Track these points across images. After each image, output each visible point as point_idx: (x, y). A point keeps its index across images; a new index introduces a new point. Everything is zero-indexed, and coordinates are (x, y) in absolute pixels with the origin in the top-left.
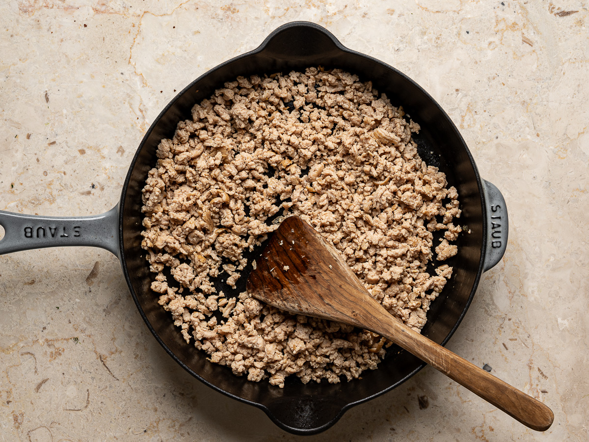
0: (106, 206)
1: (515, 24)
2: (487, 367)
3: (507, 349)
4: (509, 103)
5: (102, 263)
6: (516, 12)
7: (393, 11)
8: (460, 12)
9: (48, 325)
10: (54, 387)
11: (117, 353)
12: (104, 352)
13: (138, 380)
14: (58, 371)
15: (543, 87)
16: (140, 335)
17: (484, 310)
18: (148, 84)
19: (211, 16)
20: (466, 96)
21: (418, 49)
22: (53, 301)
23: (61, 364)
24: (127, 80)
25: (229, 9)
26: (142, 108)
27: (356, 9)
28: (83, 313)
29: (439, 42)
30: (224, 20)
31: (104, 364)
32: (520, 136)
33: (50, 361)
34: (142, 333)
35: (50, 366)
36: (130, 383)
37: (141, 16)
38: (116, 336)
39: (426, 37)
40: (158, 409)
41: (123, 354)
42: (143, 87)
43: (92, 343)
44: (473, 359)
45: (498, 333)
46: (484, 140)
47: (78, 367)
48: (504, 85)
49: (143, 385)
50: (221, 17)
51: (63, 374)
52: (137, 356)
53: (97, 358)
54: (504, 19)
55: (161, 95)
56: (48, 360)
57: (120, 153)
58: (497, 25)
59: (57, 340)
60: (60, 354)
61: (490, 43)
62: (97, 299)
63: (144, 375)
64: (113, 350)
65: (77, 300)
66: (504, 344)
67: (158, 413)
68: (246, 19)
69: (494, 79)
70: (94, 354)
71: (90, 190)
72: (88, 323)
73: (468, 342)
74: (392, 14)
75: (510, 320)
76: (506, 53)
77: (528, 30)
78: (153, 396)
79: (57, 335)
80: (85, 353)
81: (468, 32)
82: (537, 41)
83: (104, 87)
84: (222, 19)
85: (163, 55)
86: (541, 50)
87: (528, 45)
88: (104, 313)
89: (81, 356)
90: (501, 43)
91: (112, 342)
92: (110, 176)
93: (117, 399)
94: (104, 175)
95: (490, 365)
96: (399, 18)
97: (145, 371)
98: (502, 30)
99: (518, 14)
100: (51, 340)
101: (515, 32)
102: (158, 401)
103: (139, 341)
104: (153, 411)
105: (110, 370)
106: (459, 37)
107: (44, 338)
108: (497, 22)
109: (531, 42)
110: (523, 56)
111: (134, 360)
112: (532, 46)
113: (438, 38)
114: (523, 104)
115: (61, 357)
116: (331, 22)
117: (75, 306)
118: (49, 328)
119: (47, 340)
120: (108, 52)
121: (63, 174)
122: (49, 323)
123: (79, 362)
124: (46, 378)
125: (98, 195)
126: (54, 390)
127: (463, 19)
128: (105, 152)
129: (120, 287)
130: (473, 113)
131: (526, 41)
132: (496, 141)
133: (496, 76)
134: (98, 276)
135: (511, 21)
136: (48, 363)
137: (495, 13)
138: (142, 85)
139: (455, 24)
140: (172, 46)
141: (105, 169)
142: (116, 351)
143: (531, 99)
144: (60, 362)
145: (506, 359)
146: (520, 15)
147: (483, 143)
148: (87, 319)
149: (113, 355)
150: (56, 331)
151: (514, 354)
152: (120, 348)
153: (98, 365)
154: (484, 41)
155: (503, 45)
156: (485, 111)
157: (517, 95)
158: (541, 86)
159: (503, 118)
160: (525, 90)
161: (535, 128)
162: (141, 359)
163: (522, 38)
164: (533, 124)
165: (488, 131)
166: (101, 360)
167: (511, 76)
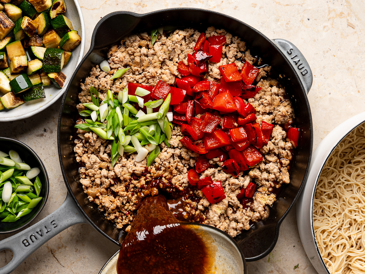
0: (54, 144)
1: (342, 13)
4: (338, 69)
5: (52, 184)
6: (343, 4)
7: (256, 5)
8: (303, 5)
11: (63, 248)
12: (54, 247)
13: (78, 267)
15: (362, 58)
16: (79, 235)
19: (128, 9)
21: (274, 32)
25: (140, 4)
27: (230, 3)
29: (288, 26)
31: (54, 256)
32: (346, 92)
34: (80, 233)
36: (72, 269)
38: (62, 236)
39: (279, 23)
41: (67, 249)
46: (321, 95)
47: (35, 258)
48: (334, 56)
49: (81, 270)
50: (134, 10)
51: (25, 263)
52: (77, 250)
53: (49, 252)
54: (334, 10)
58: (329, 14)
61: (324, 27)
63: (82, 263)
64: (60, 246)
69: (327, 52)
70: (47, 249)
71: (43, 133)
74: (255, 7)
76: (336, 34)
77: (351, 18)
81: (309, 19)
82: (357, 25)
86: (360, 31)
87: (351, 28)
90: (332, 27)
91: (59, 240)
94: (52, 123)
96: (260, 10)
97: (83, 261)
98: (333, 17)
99: (344, 6)
101: (342, 19)
105: (58, 260)
106: (302, 23)
108: (330, 12)
109: (353, 26)
110: (348, 36)
111: (75, 252)
112: (354, 29)
113: (287, 24)
114: (348, 70)
121: (24, 122)
123: (36, 254)
125: (49, 137)
127: (305, 10)
131: (350, 25)
132: (329, 96)
133: (329, 50)
135: (339, 11)
137: (328, 5)
139: (299, 13)
141: (54, 118)
142: (62, 246)
143: (354, 66)
146: (345, 7)
147: (320, 97)
149: (60, 249)
152: (65, 244)
153: (49, 256)
154: (320, 26)
155: (334, 28)
156: (321, 75)
157: (343, 63)
158: (361, 57)
159: (334, 80)
160: (349, 60)
161: (357, 87)
162: (80, 252)
163: (347, 23)
164: (356, 84)
165: (323, 89)
166: (51, 253)
167: (339, 50)
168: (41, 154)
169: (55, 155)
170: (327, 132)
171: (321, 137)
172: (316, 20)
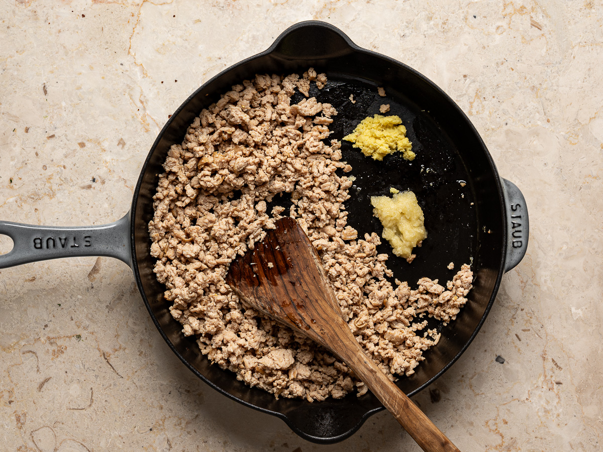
0: (107, 200)
1: (523, 8)
2: (500, 359)
3: (520, 340)
4: (518, 89)
5: (104, 258)
9: (50, 323)
10: (57, 385)
11: (121, 350)
12: (108, 350)
13: (143, 378)
14: (61, 369)
15: (553, 72)
16: (144, 331)
18: (149, 75)
19: (212, 4)
20: (474, 82)
21: (424, 35)
22: (54, 298)
23: (64, 362)
24: (127, 71)
26: (142, 99)
28: (85, 310)
29: (446, 27)
30: (225, 8)
31: (108, 362)
32: (530, 122)
33: (52, 359)
34: (146, 329)
35: (52, 364)
36: (135, 381)
37: (140, 5)
38: (119, 333)
39: (432, 23)
40: (164, 407)
41: (127, 351)
42: (143, 77)
43: (95, 341)
44: (486, 351)
45: (510, 324)
46: (494, 127)
47: (81, 365)
48: (513, 70)
49: (148, 382)
50: (222, 5)
51: (66, 372)
52: (142, 352)
53: (101, 356)
54: (512, 2)
55: (162, 85)
56: (51, 358)
57: (121, 146)
58: (505, 8)
59: (59, 338)
60: (62, 352)
61: (498, 28)
62: (100, 295)
63: (149, 372)
64: (117, 347)
65: (79, 297)
66: (516, 335)
67: (163, 411)
68: (248, 6)
69: (502, 64)
70: (98, 352)
71: (91, 184)
72: (91, 319)
75: (522, 310)
76: (515, 37)
77: (536, 14)
78: (158, 393)
79: (59, 333)
80: (88, 351)
81: (475, 17)
82: (546, 25)
83: (103, 78)
84: (223, 7)
85: (163, 45)
86: (550, 34)
87: (537, 28)
88: (107, 309)
89: (84, 353)
90: (509, 27)
91: (116, 338)
92: (111, 169)
93: (122, 398)
94: (104, 168)
95: (503, 357)
96: (404, 3)
97: (150, 368)
98: (510, 13)
100: (53, 338)
101: (524, 15)
102: (163, 398)
103: (143, 338)
104: (158, 408)
105: (114, 368)
106: (466, 22)
107: (46, 336)
108: (505, 6)
109: (540, 26)
110: (532, 40)
111: (138, 357)
112: (541, 30)
113: (444, 23)
114: (533, 89)
115: (64, 355)
116: (335, 9)
117: (77, 303)
118: (51, 325)
119: (49, 338)
120: (107, 42)
121: (63, 168)
122: (51, 321)
123: (82, 359)
124: (48, 377)
125: (99, 189)
126: (57, 389)
127: (469, 4)
128: (106, 145)
129: (122, 283)
130: (482, 99)
131: (534, 25)
132: (505, 128)
133: (505, 61)
134: (100, 272)
135: (519, 4)
136: (51, 361)
138: (142, 76)
139: (461, 8)
140: (172, 35)
141: (106, 162)
142: (120, 348)
143: (541, 84)
144: (62, 360)
145: (519, 350)
147: (493, 129)
148: (90, 316)
149: (116, 352)
150: (58, 328)
151: (528, 345)
152: (123, 345)
153: (101, 362)
154: (492, 26)
155: (511, 29)
157: (526, 80)
158: (551, 71)
159: (513, 104)
160: (534, 75)
161: (545, 114)
162: (145, 356)
163: (530, 22)
164: (544, 110)
165: (497, 117)
166: (104, 357)
167: (520, 61)
168: (88, 215)
169: (108, 216)
172: (485, 17)
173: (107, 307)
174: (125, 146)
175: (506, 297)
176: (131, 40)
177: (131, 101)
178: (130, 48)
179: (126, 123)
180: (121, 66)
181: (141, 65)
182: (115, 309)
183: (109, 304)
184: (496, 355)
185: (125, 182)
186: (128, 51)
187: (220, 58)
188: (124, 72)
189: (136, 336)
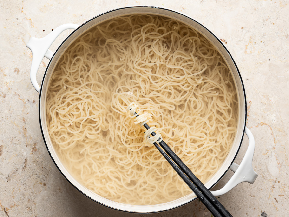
2: (264, 214)
3: (277, 202)
4: (277, 37)
5: (5, 146)
11: (16, 207)
12: (7, 206)
16: (31, 194)
17: (262, 176)
18: (35, 26)
20: (248, 32)
21: (216, 1)
24: (21, 23)
31: (7, 214)
32: (285, 59)
34: (32, 193)
38: (14, 195)
41: (19, 207)
42: (32, 27)
44: (255, 209)
45: (271, 191)
46: (261, 61)
48: (274, 24)
52: (29, 208)
53: (2, 210)
55: (44, 33)
57: (16, 72)
62: (2, 170)
64: (13, 205)
66: (275, 199)
69: (267, 20)
73: (251, 197)
75: (279, 182)
76: (275, 3)
83: (5, 28)
85: (45, 6)
88: (7, 180)
91: (12, 199)
92: (10, 88)
94: (5, 87)
95: (266, 212)
103: (30, 198)
110: (286, 5)
111: (27, 211)
114: (287, 37)
120: (8, 4)
125: (2, 101)
128: (6, 72)
129: (17, 162)
130: (253, 43)
132: (269, 62)
133: (268, 18)
134: (2, 155)
141: (6, 83)
142: (15, 205)
145: (277, 208)
147: (260, 63)
149: (13, 208)
151: (282, 205)
152: (17, 203)
153: (3, 214)
156: (261, 42)
157: (282, 31)
159: (274, 47)
160: (288, 28)
162: (31, 210)
165: (263, 55)
166: (5, 211)
167: (278, 18)
169: (8, 118)
170: (267, 96)
171: (261, 101)
173: (7, 178)
174: (19, 73)
175: (268, 173)
176: (24, 3)
177: (23, 43)
178: (23, 8)
179: (20, 57)
180: (17, 20)
181: (30, 19)
182: (12, 179)
183: (8, 176)
184: (262, 212)
185: (19, 96)
186: (21, 11)
187: (82, 15)
188: (19, 24)
189: (26, 197)
